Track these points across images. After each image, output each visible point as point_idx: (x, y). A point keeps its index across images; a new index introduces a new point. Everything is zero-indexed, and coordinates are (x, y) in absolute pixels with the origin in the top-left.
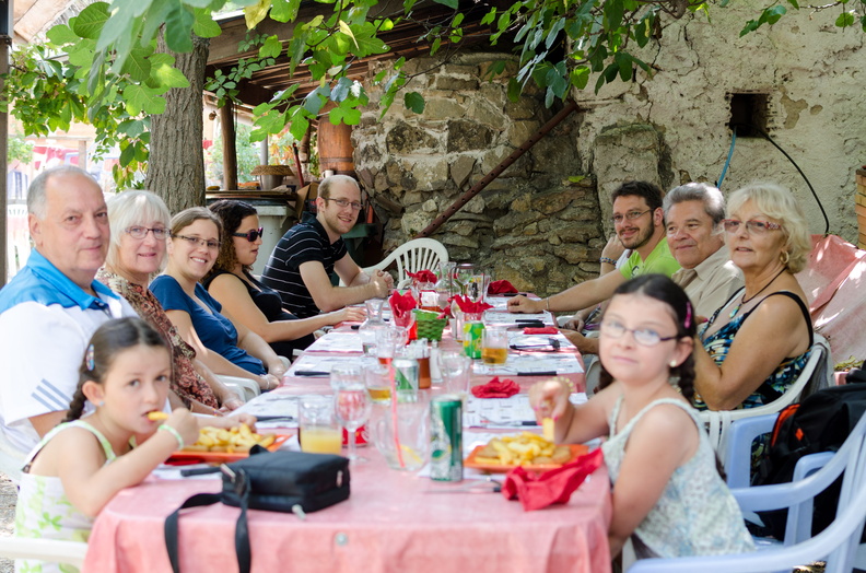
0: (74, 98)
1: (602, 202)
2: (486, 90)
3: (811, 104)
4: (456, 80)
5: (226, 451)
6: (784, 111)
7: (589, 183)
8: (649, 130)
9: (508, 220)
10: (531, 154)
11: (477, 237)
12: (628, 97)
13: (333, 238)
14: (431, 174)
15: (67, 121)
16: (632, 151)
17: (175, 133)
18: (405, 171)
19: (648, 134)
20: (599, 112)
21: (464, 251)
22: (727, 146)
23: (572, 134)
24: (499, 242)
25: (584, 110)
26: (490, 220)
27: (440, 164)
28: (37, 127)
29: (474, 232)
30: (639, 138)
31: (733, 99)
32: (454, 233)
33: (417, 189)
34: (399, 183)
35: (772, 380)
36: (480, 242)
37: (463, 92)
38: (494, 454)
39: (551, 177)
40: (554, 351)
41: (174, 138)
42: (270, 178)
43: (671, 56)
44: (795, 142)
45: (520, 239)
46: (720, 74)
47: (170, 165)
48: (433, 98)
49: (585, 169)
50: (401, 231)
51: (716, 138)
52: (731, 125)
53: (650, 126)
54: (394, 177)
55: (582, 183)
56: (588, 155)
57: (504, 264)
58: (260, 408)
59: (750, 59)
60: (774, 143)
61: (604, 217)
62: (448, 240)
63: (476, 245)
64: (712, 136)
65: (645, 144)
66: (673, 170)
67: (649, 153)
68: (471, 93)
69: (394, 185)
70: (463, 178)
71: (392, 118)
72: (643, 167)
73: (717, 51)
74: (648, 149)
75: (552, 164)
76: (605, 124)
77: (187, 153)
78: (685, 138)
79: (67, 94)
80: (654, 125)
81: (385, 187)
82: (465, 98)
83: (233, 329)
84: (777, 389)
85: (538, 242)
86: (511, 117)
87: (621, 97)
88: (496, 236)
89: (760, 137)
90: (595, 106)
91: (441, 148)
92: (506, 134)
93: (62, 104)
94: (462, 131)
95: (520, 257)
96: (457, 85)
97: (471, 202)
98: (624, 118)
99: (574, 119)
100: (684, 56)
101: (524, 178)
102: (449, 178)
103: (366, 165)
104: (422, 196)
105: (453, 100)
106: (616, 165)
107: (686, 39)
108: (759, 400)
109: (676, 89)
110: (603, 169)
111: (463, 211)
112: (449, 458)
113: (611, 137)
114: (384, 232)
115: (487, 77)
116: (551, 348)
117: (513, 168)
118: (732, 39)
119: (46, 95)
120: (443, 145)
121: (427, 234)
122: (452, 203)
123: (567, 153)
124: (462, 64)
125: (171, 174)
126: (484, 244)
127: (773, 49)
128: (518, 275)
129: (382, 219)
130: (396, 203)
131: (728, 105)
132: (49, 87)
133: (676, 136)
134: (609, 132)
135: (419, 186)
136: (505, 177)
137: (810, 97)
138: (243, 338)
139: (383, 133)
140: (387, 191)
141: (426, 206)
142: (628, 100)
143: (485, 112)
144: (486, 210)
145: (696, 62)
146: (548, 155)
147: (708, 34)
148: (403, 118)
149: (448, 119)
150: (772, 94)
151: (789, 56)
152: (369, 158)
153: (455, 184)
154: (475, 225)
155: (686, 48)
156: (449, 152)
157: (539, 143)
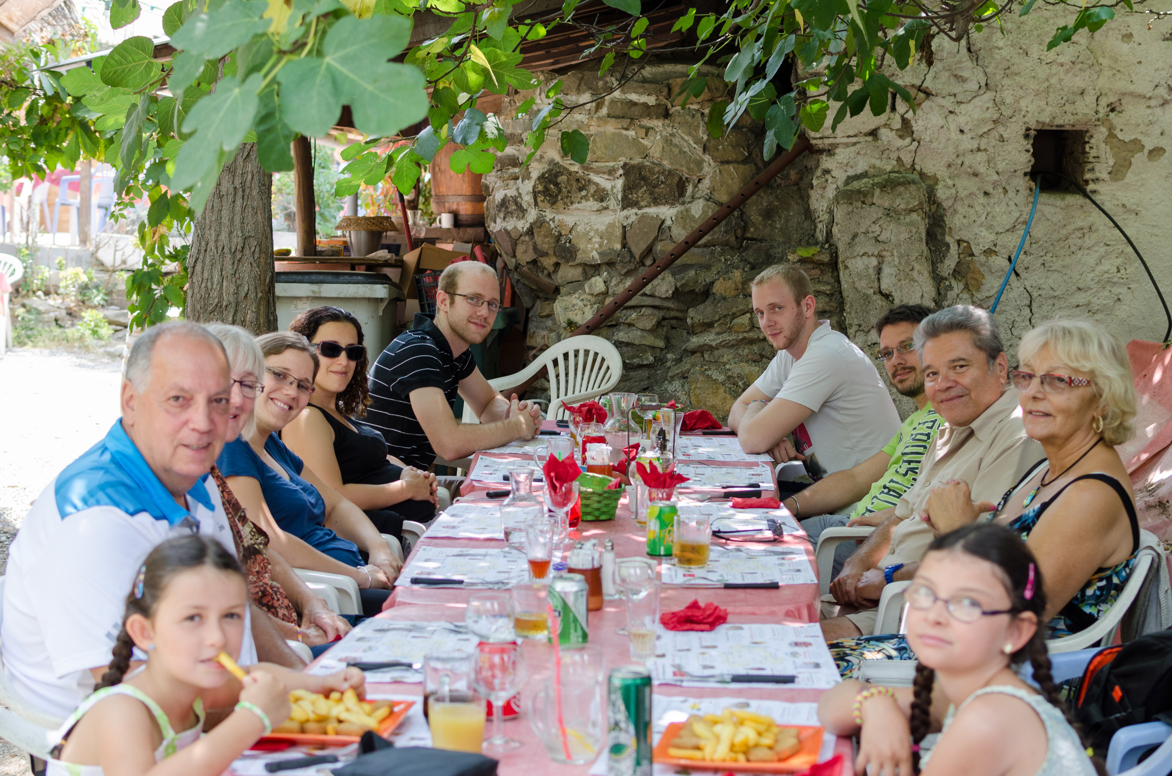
0: (84, 126)
1: (845, 286)
2: (678, 119)
3: (1149, 145)
4: (635, 104)
5: (325, 733)
6: (1109, 155)
7: (825, 258)
8: (914, 182)
9: (709, 310)
10: (742, 213)
11: (663, 331)
12: (884, 132)
13: (458, 349)
14: (597, 239)
15: (74, 158)
16: (890, 213)
17: (231, 190)
18: (560, 235)
19: (912, 188)
20: (842, 154)
21: (645, 352)
22: (1027, 205)
23: (803, 185)
24: (695, 341)
25: (821, 151)
26: (683, 307)
27: (611, 225)
28: (29, 167)
29: (659, 324)
30: (900, 194)
31: (1036, 138)
32: (630, 325)
33: (577, 261)
34: (551, 252)
35: (1081, 597)
36: (667, 339)
37: (646, 122)
38: (694, 741)
39: (772, 247)
40: (774, 541)
41: (231, 198)
42: (363, 235)
43: (947, 74)
44: (1125, 201)
45: (726, 337)
46: (1017, 101)
47: (224, 236)
48: (601, 129)
49: (820, 236)
50: (554, 320)
51: (1011, 194)
52: (1033, 174)
53: (916, 176)
54: (544, 243)
55: (817, 258)
56: (826, 217)
57: (702, 373)
58: (364, 645)
59: (1061, 80)
60: (1094, 202)
61: (847, 307)
62: (622, 335)
63: (661, 344)
64: (1005, 191)
65: (908, 203)
66: (948, 239)
67: (914, 215)
68: (657, 124)
69: (545, 254)
70: (643, 246)
71: (542, 157)
72: (904, 236)
73: (1014, 68)
74: (912, 211)
75: (773, 228)
76: (851, 172)
77: (249, 219)
78: (966, 193)
79: (73, 120)
80: (922, 174)
81: (530, 256)
82: (648, 130)
83: (319, 498)
84: (1087, 610)
85: (751, 342)
86: (714, 159)
87: (874, 133)
88: (692, 331)
89: (1073, 192)
90: (836, 146)
91: (612, 203)
92: (706, 183)
93: (66, 135)
94: (644, 178)
95: (725, 364)
96: (636, 111)
97: (655, 282)
98: (878, 163)
99: (805, 162)
100: (965, 74)
101: (732, 248)
102: (624, 246)
103: (504, 224)
104: (585, 272)
105: (631, 133)
106: (866, 233)
107: (969, 50)
108: (1061, 625)
109: (954, 123)
110: (847, 238)
111: (644, 294)
112: (634, 755)
113: (859, 192)
114: (527, 320)
115: (680, 100)
116: (769, 534)
117: (718, 234)
118: (1035, 51)
119: (43, 121)
120: (616, 199)
121: (591, 329)
122: (628, 282)
123: (794, 212)
124: (645, 81)
125: (226, 250)
126: (674, 342)
127: (1095, 66)
128: (721, 390)
129: (526, 301)
130: (547, 280)
131: (1029, 147)
132: (46, 108)
133: (953, 191)
134: (856, 185)
135: (581, 257)
136: (706, 246)
137: (1147, 135)
138: (333, 509)
139: (529, 178)
140: (534, 262)
141: (590, 287)
142: (884, 138)
143: (676, 151)
144: (677, 293)
145: (983, 84)
146: (768, 214)
147: (1001, 44)
148: (557, 158)
149: (622, 160)
150: (1093, 131)
151: (1118, 75)
152: (508, 214)
153: (632, 255)
154: (660, 314)
155: (969, 64)
156: (623, 208)
157: (754, 197)
